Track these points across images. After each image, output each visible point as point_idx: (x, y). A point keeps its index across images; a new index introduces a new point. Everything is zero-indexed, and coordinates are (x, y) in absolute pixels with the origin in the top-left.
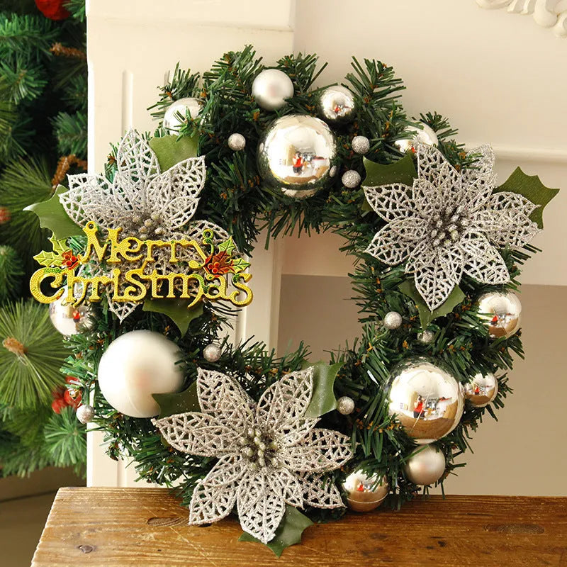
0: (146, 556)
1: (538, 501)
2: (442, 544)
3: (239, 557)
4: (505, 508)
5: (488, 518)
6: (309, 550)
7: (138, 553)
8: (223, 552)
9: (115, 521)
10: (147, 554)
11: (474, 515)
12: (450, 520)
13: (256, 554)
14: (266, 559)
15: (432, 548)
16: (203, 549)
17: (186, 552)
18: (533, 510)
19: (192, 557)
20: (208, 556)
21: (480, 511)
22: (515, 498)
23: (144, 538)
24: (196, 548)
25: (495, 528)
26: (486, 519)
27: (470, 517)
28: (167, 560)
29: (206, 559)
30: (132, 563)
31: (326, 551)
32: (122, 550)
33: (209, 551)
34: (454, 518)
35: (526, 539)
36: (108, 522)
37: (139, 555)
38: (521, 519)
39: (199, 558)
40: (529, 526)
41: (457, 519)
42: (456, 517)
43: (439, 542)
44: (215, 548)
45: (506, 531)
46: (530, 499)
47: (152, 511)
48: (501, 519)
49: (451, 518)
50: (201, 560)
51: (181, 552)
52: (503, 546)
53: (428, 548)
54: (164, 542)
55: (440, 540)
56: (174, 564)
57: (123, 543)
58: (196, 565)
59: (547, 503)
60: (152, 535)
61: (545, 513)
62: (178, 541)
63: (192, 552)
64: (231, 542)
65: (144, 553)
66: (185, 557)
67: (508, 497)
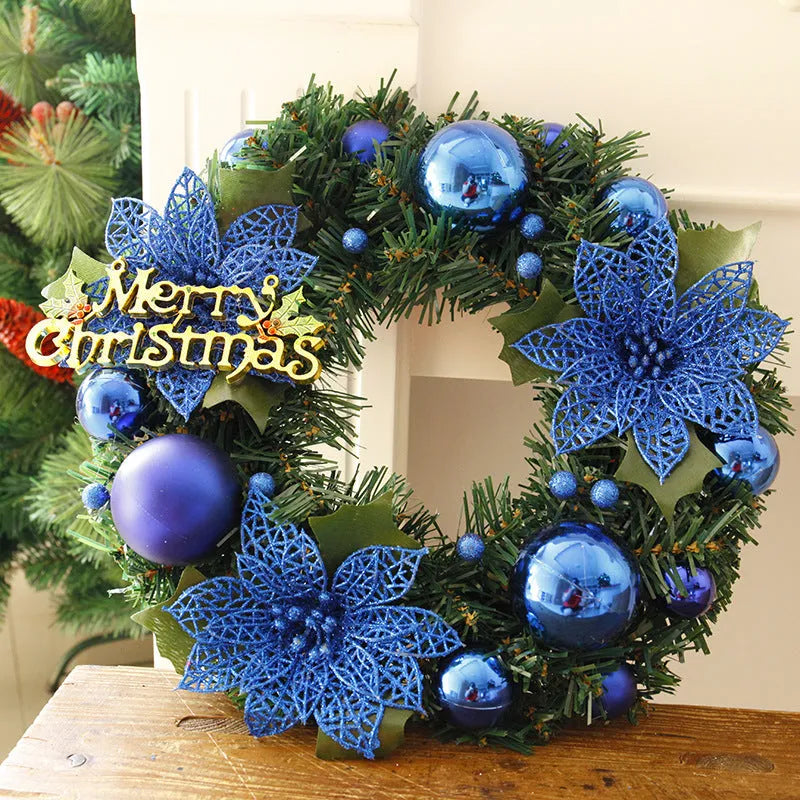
0: (158, 776)
1: (770, 718)
2: (609, 782)
3: (295, 786)
4: (717, 727)
5: (687, 742)
6: (402, 780)
7: (147, 772)
8: (272, 777)
9: (134, 720)
10: (162, 773)
11: (668, 736)
12: (627, 743)
13: (320, 783)
14: (332, 791)
15: (591, 788)
16: (244, 770)
17: (218, 773)
18: (760, 732)
19: (225, 783)
20: (248, 783)
21: (677, 731)
22: (734, 711)
23: (164, 748)
24: (234, 768)
25: (695, 759)
26: (686, 744)
27: (661, 739)
28: (187, 784)
29: (244, 787)
30: (134, 787)
31: (427, 784)
32: (127, 764)
33: (252, 774)
34: (636, 740)
35: (743, 781)
36: (123, 720)
37: (148, 775)
38: (739, 746)
39: (236, 784)
40: (752, 759)
41: (640, 741)
42: (639, 738)
43: (605, 779)
44: (261, 770)
45: (713, 766)
46: (758, 714)
47: (191, 706)
48: (708, 745)
49: (631, 740)
50: (235, 788)
51: (212, 772)
52: (706, 789)
53: (587, 787)
54: (192, 756)
55: (607, 775)
56: (195, 791)
57: (133, 754)
58: (226, 795)
59: (784, 723)
60: (177, 744)
61: (780, 739)
62: (212, 756)
63: (225, 774)
64: (289, 761)
65: (157, 772)
66: (216, 781)
67: (725, 710)
